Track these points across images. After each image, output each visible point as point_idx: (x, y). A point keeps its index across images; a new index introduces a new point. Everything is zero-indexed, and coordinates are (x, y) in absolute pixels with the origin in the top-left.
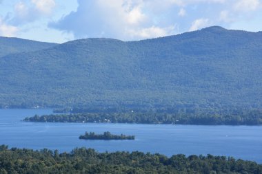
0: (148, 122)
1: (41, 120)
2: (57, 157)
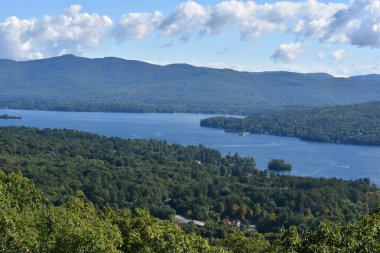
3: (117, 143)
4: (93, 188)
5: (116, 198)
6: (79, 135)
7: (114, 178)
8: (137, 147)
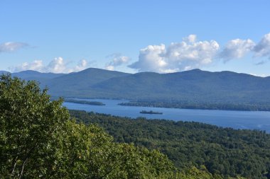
0: (168, 107)
1: (125, 105)
2: (131, 120)
3: (230, 132)
4: (212, 164)
5: (228, 171)
6: (204, 126)
7: (228, 157)
8: (245, 135)
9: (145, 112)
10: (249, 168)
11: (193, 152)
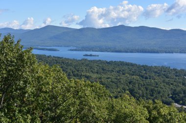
0: (103, 51)
1: (73, 50)
2: (77, 61)
3: (145, 68)
4: (133, 90)
5: (145, 95)
6: (127, 64)
7: (144, 85)
8: (156, 70)
9: (87, 55)
10: (159, 93)
11: (120, 82)
